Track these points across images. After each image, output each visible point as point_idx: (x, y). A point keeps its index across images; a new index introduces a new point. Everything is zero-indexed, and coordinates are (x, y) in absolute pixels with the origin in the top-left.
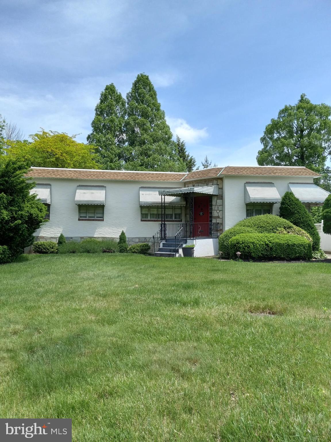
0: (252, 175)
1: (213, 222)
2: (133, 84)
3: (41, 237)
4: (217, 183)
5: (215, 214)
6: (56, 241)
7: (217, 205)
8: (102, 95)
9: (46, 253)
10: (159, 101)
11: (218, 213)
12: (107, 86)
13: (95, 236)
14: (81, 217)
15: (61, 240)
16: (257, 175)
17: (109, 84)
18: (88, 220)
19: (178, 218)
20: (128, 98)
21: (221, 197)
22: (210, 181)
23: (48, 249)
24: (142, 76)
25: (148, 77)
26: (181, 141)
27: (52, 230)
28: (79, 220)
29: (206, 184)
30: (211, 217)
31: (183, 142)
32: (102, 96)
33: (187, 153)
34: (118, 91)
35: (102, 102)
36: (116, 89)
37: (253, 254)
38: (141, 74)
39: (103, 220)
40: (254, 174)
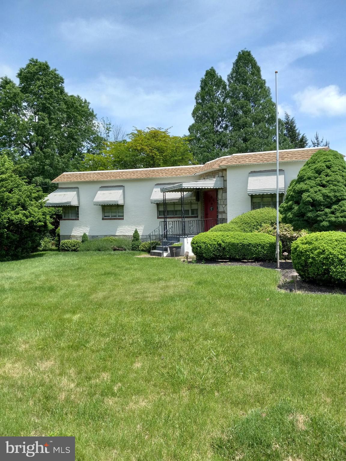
0: (255, 163)
1: (219, 217)
2: (234, 64)
3: (72, 236)
4: (222, 175)
5: (221, 209)
6: (80, 240)
7: (223, 199)
8: (202, 81)
9: (68, 250)
10: (263, 77)
11: (224, 208)
12: (207, 71)
13: (117, 234)
14: (105, 216)
15: (84, 238)
16: (261, 162)
17: (208, 69)
18: (110, 219)
19: (194, 214)
20: (228, 80)
21: (224, 190)
22: (216, 173)
23: (70, 248)
24: (244, 52)
25: (250, 52)
26: (291, 118)
27: (82, 229)
28: (103, 219)
29: (213, 177)
30: (217, 212)
31: (292, 119)
32: (201, 83)
33: (297, 131)
34: (219, 75)
35: (202, 88)
36: (216, 72)
37: (204, 255)
38: (242, 51)
39: (123, 219)
40: (257, 162)
